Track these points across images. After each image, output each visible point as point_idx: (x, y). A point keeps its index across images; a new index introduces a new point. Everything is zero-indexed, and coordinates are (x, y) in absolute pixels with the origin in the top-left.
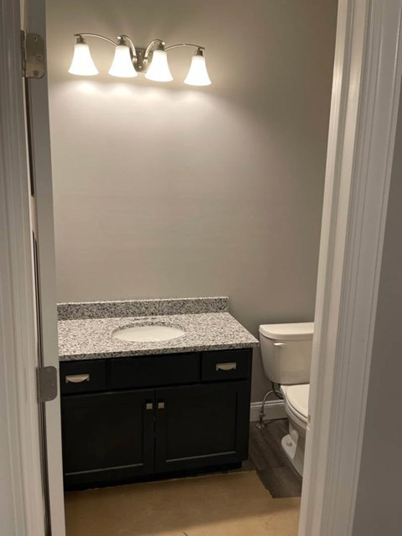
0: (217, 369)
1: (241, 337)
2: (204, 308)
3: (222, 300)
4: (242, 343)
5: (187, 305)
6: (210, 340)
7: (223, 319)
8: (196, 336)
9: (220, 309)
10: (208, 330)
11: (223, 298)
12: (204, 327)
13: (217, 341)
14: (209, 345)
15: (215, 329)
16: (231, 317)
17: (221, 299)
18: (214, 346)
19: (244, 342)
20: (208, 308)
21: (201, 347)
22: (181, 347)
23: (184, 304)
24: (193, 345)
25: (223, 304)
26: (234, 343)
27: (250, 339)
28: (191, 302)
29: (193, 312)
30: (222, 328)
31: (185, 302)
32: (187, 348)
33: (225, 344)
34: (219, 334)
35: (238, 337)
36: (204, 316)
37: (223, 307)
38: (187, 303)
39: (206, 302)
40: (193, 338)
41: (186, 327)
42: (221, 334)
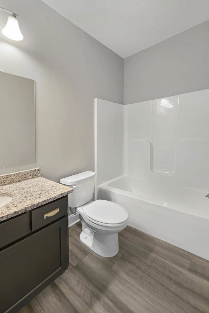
0: (45, 218)
1: (59, 189)
2: (24, 177)
3: (37, 170)
4: (63, 193)
5: (10, 178)
6: (37, 198)
7: (39, 181)
8: (23, 198)
9: (35, 176)
10: (31, 191)
11: (37, 168)
12: (28, 190)
13: (43, 198)
14: (38, 202)
15: (36, 189)
16: (44, 179)
17: (35, 170)
18: (42, 202)
19: (64, 192)
20: (26, 177)
21: (31, 206)
22: (11, 212)
23: (7, 177)
24: (23, 207)
25: (37, 172)
26: (57, 195)
27: (66, 189)
28: (13, 175)
29: (15, 182)
30: (42, 187)
31: (8, 177)
32: (18, 212)
33: (50, 198)
34: (42, 192)
35: (57, 190)
36: (24, 182)
37: (37, 174)
38: (10, 176)
39: (25, 173)
40: (21, 201)
41: (11, 194)
42: (43, 191)
